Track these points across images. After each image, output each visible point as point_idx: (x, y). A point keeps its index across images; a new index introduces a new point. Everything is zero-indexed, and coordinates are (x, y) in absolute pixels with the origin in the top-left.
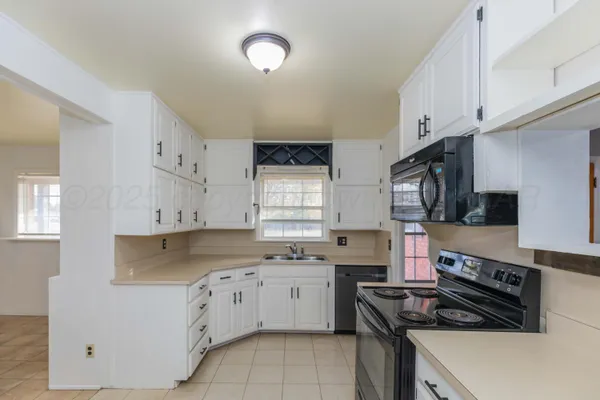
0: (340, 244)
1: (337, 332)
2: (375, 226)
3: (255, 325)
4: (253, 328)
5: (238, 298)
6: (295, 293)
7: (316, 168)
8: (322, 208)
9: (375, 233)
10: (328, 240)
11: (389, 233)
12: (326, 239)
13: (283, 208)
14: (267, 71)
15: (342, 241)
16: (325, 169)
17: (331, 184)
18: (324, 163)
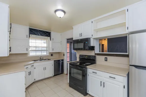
0: (51, 56)
1: (54, 76)
3: (33, 80)
5: (30, 73)
6: (45, 69)
7: (46, 37)
8: (46, 47)
9: (59, 53)
10: (49, 55)
14: (60, 17)
15: (52, 55)
17: (51, 42)
18: (48, 36)
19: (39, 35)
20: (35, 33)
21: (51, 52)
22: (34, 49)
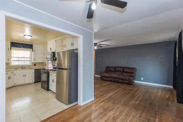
1: (35, 82)
2: (43, 62)
4: (13, 85)
6: (25, 76)
7: (29, 49)
8: (30, 58)
9: (43, 63)
11: (46, 63)
12: (31, 64)
13: (18, 57)
15: (35, 65)
16: (31, 49)
17: (33, 53)
18: (31, 48)
19: (21, 47)
20: (17, 46)
21: (33, 62)
22: (17, 59)
